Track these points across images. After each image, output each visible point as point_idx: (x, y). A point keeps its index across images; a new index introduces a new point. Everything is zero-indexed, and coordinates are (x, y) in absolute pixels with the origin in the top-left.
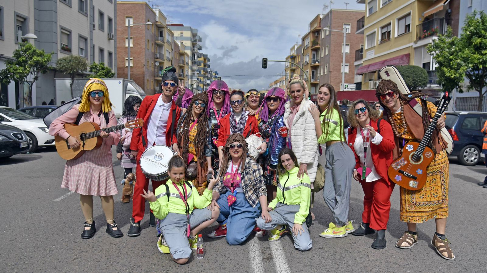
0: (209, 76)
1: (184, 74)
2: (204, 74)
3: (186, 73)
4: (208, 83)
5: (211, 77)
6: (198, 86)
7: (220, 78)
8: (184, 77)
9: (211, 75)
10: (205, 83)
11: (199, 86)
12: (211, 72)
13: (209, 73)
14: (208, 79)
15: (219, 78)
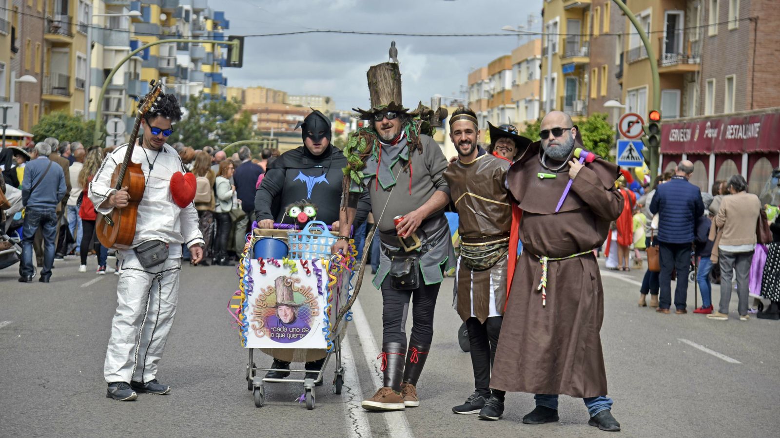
0: (186, 31)
1: (71, 19)
2: (165, 24)
3: (79, 17)
4: (179, 67)
5: (195, 37)
6: (132, 78)
7: (241, 39)
8: (70, 35)
9: (196, 26)
10: (164, 64)
11: (137, 76)
12: (197, 12)
13: (187, 19)
14: (183, 47)
15: (236, 42)
